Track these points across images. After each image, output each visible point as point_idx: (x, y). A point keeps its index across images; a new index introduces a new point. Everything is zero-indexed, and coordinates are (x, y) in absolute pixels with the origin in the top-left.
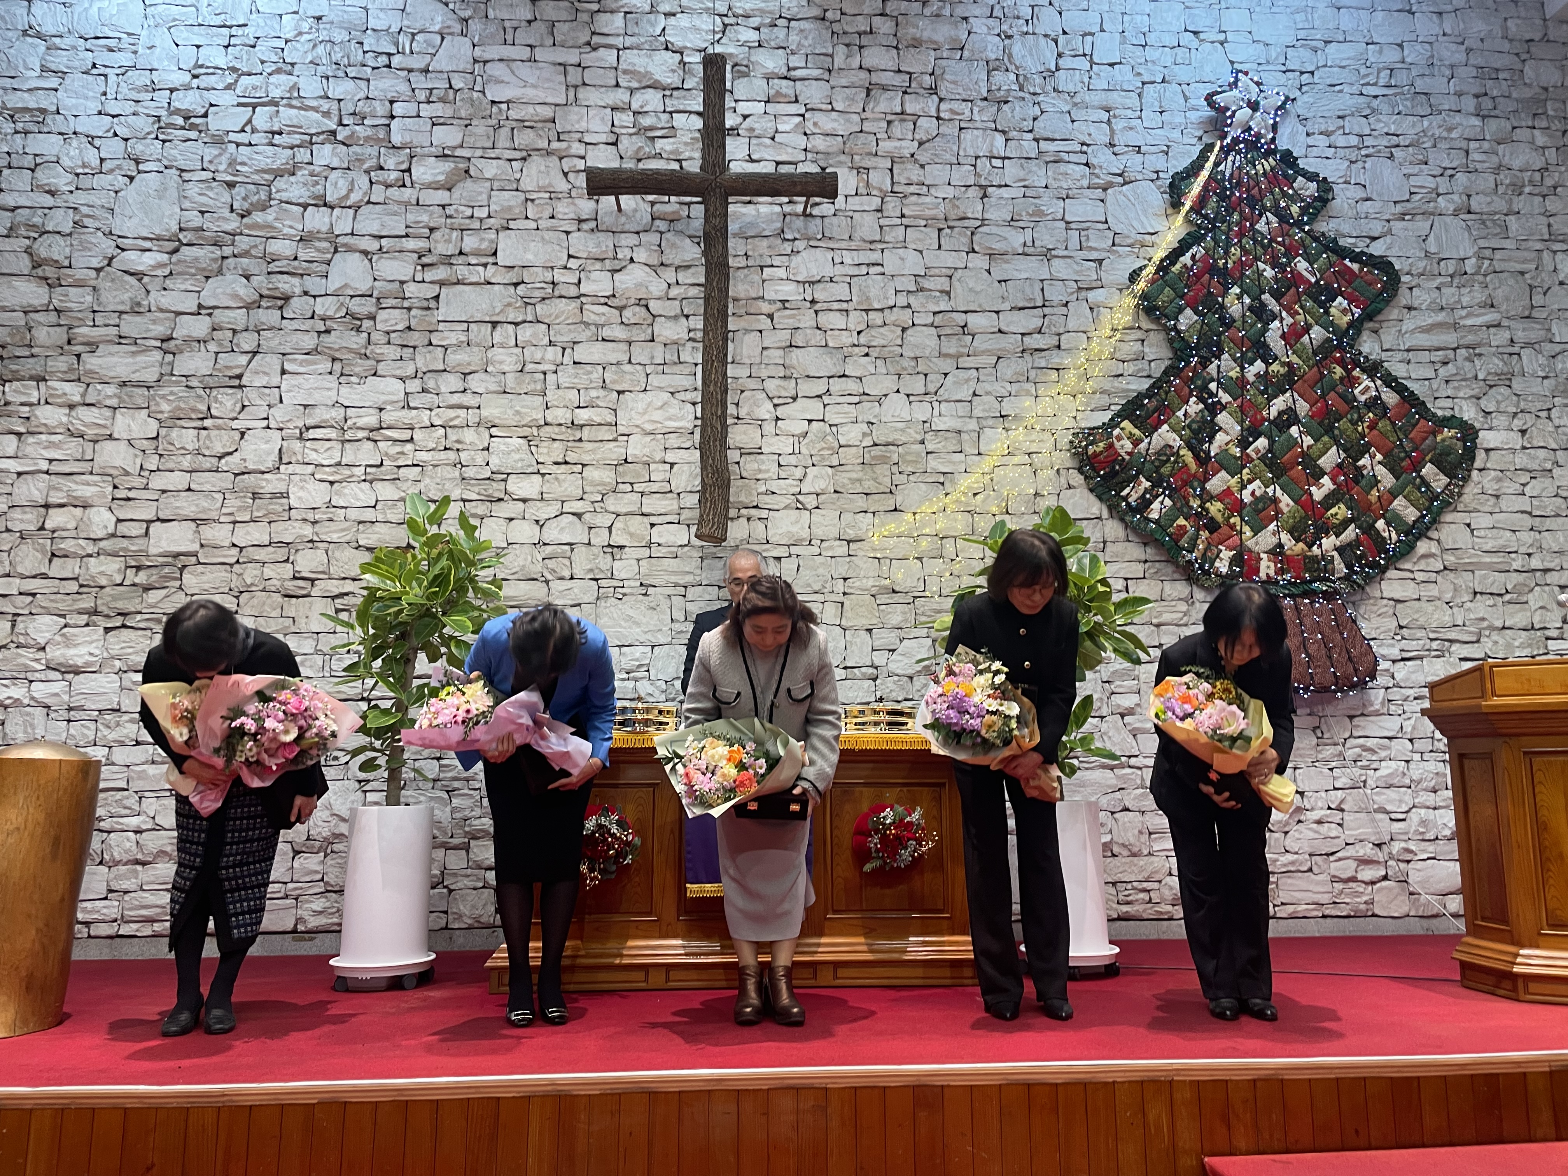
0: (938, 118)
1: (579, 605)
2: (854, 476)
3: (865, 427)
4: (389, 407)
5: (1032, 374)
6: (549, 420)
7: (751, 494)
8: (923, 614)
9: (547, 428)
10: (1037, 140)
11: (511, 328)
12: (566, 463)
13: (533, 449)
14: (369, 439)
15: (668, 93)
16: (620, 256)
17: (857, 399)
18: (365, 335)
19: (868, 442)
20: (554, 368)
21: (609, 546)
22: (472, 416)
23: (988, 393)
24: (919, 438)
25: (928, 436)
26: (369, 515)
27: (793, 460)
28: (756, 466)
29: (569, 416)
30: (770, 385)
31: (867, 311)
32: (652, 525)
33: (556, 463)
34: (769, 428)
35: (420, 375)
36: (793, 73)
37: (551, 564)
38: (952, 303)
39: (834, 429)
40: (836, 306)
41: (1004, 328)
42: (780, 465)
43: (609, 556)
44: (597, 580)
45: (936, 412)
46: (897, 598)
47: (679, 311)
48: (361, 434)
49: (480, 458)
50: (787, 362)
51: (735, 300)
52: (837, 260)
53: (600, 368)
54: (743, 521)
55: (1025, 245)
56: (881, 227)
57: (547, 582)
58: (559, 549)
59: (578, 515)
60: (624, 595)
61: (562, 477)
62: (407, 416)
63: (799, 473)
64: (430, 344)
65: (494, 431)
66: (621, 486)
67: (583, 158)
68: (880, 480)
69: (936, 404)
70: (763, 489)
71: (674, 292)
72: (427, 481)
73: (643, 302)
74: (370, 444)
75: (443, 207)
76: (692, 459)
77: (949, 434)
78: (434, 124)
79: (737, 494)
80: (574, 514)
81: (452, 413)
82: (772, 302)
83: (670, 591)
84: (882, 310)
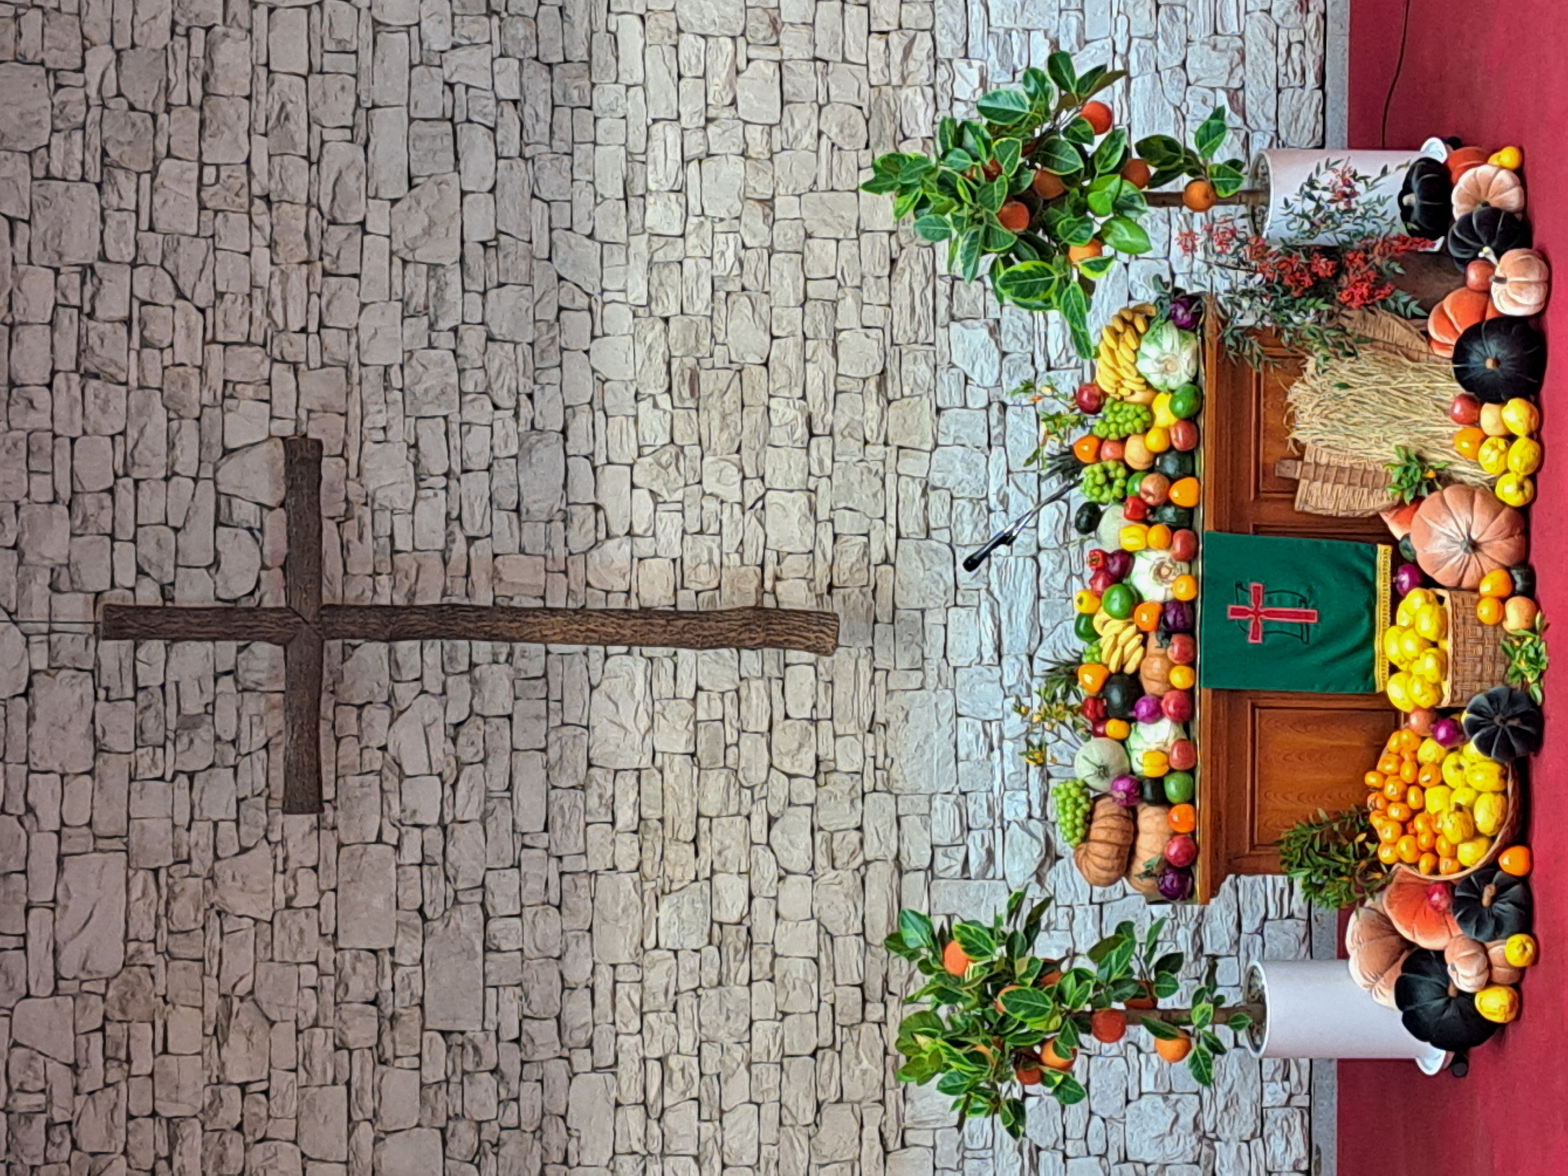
0: (134, 265)
1: (898, 819)
2: (716, 424)
3: (645, 406)
4: (614, 1094)
5: (561, 146)
6: (633, 865)
7: (745, 575)
8: (916, 333)
9: (647, 868)
10: (169, 108)
11: (493, 925)
12: (695, 841)
13: (676, 886)
14: (659, 1120)
15: (102, 694)
16: (377, 766)
17: (600, 415)
18: (504, 1134)
19: (664, 401)
20: (554, 861)
21: (815, 777)
22: (627, 974)
23: (591, 217)
24: (660, 325)
25: (658, 311)
26: (770, 1112)
27: (692, 513)
28: (704, 568)
29: (628, 838)
30: (578, 543)
31: (462, 394)
32: (787, 717)
33: (697, 854)
34: (644, 546)
35: (566, 1053)
36: (65, 493)
37: (842, 858)
38: (447, 262)
39: (647, 451)
40: (455, 441)
41: (489, 185)
42: (701, 532)
43: (833, 777)
44: (864, 794)
45: (620, 297)
46: (893, 369)
47: (466, 678)
48: (655, 1129)
49: (689, 962)
50: (544, 517)
51: (444, 594)
52: (380, 436)
53: (553, 793)
54: (780, 587)
55: (352, 141)
56: (323, 365)
57: (866, 863)
58: (821, 848)
59: (771, 821)
60: (886, 756)
61: (717, 846)
62: (629, 1067)
63: (711, 505)
64: (517, 1041)
65: (649, 943)
66: (730, 761)
67: (216, 824)
68: (723, 385)
69: (607, 296)
70: (736, 558)
71: (433, 684)
72: (722, 1034)
73: (451, 731)
74: (669, 1117)
75: (299, 1032)
76: (692, 661)
77: (655, 282)
78: (165, 1051)
79: (744, 594)
80: (769, 828)
81: (623, 1004)
82: (450, 538)
83: (881, 690)
84: (461, 371)
